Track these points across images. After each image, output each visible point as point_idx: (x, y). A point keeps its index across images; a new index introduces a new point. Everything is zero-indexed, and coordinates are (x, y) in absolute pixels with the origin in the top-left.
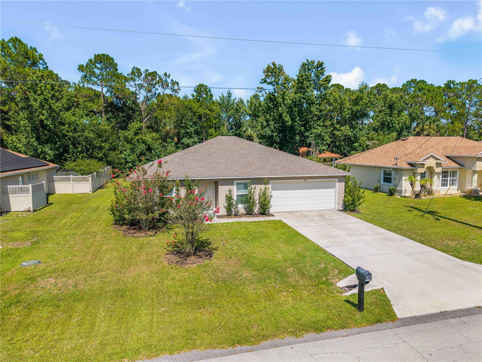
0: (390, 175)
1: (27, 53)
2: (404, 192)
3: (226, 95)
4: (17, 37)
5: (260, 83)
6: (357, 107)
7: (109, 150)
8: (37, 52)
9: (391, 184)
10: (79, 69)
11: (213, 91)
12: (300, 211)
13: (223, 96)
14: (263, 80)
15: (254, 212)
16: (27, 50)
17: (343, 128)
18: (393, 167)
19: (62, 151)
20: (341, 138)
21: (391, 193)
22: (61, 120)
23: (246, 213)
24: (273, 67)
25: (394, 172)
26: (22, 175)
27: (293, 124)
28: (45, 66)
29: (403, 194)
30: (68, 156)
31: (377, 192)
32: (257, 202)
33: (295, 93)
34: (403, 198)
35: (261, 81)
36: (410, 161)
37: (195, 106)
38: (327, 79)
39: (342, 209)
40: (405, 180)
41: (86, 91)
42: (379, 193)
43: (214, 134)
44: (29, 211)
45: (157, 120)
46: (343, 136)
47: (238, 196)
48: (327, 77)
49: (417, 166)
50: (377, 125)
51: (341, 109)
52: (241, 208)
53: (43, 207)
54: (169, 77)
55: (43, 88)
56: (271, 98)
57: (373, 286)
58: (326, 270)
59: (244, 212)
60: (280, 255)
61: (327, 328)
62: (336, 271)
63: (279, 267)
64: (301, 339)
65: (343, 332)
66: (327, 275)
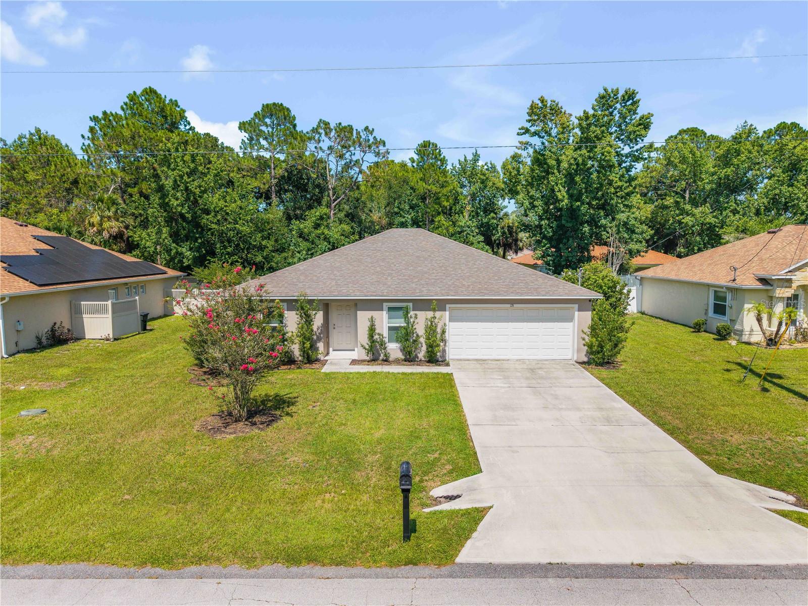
0: (724, 299)
1: (162, 110)
2: (747, 333)
3: (470, 157)
4: (152, 87)
5: (518, 134)
6: (725, 170)
7: (273, 251)
8: (179, 107)
9: (726, 318)
10: (240, 128)
11: (445, 153)
12: (503, 360)
13: (465, 160)
14: (522, 128)
15: (418, 358)
16: (164, 105)
17: (697, 211)
18: (726, 284)
19: (204, 252)
20: (694, 229)
21: (722, 335)
22: (205, 206)
23: (403, 357)
24: (540, 105)
25: (730, 294)
26: (115, 288)
27: (572, 206)
28: (188, 127)
29: (745, 338)
30: (212, 260)
31: (699, 331)
32: (422, 340)
33: (576, 150)
34: (744, 344)
35: (520, 131)
36: (763, 274)
37: (414, 179)
38: (641, 122)
39: (586, 359)
40: (749, 310)
41: (246, 161)
42: (703, 334)
43: (444, 225)
44: (108, 340)
45: (359, 203)
46: (698, 225)
47: (390, 329)
48: (642, 118)
49: (775, 285)
50: (764, 203)
51: (695, 175)
52: (394, 349)
53: (135, 334)
54: (371, 134)
55: (178, 160)
56: (539, 160)
57: (479, 501)
58: (433, 464)
59: (400, 356)
60: (382, 431)
61: (312, 560)
62: (449, 467)
63: (359, 451)
64: (253, 571)
65: (331, 571)
66: (426, 473)
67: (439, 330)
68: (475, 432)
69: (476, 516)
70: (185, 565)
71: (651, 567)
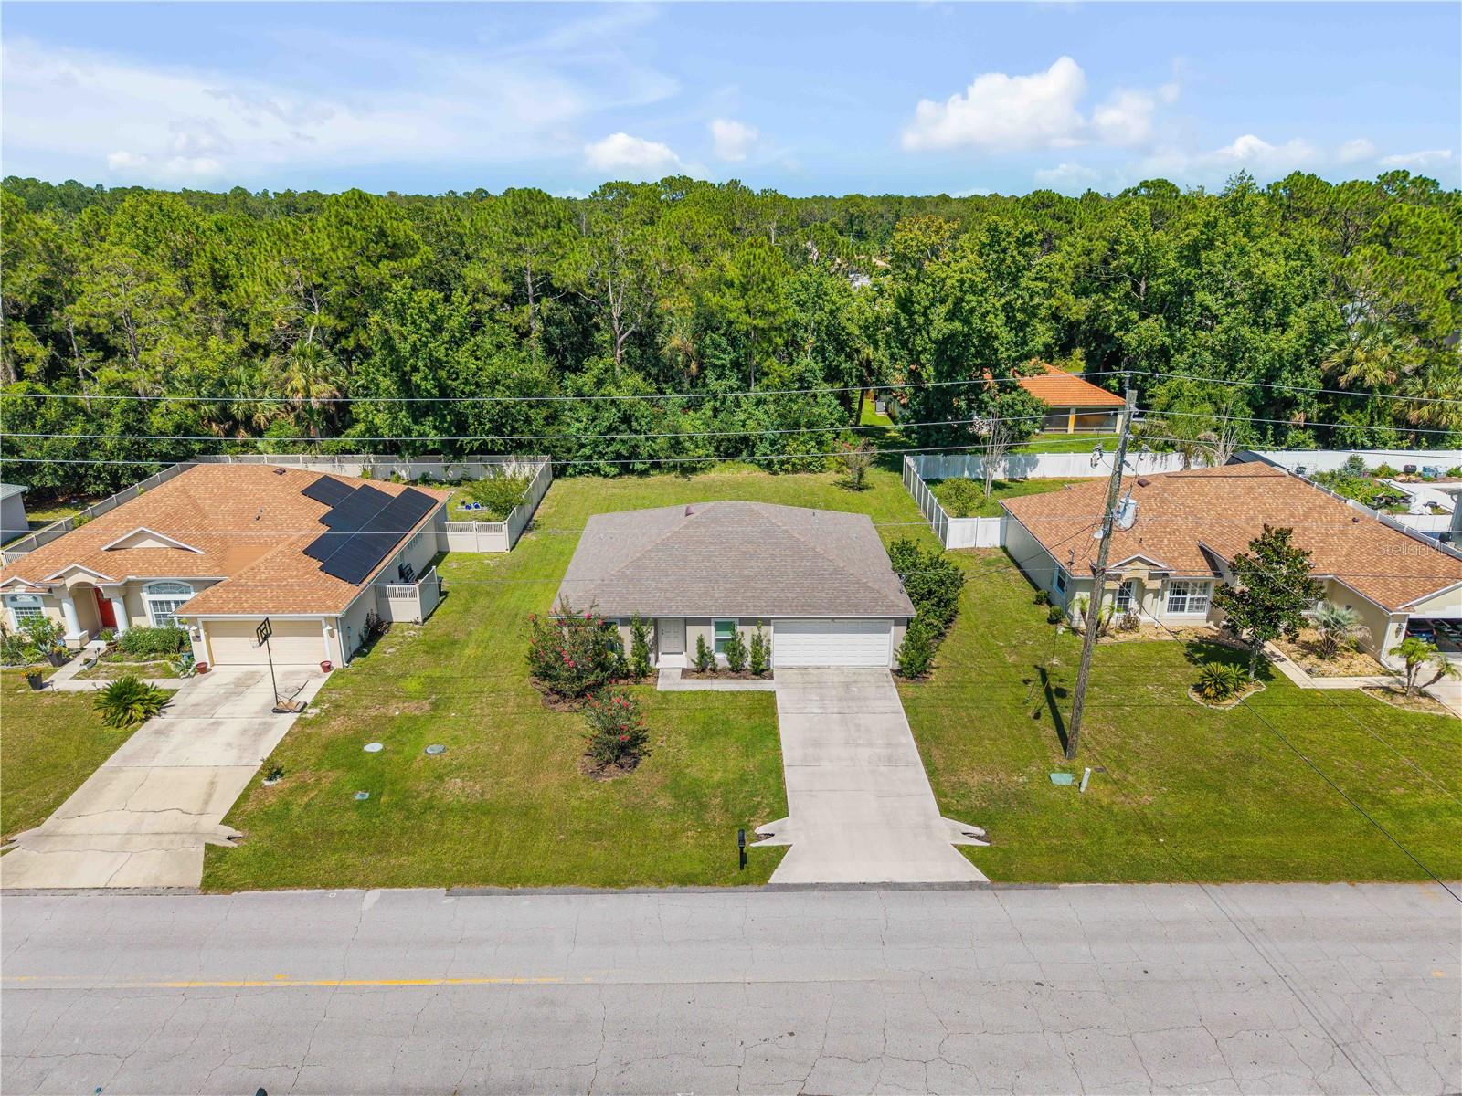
15: (744, 669)
23: (730, 669)
29: (1075, 624)
31: (1040, 603)
32: (748, 651)
34: (1070, 633)
43: (776, 371)
44: (417, 623)
47: (717, 640)
52: (721, 659)
53: (435, 607)
57: (785, 841)
58: (757, 807)
59: (728, 665)
60: (720, 774)
61: (692, 882)
62: (768, 810)
63: (705, 794)
64: (663, 889)
65: (704, 888)
66: (752, 815)
67: (764, 643)
68: (788, 774)
69: (781, 851)
70: (626, 886)
71: (869, 884)
